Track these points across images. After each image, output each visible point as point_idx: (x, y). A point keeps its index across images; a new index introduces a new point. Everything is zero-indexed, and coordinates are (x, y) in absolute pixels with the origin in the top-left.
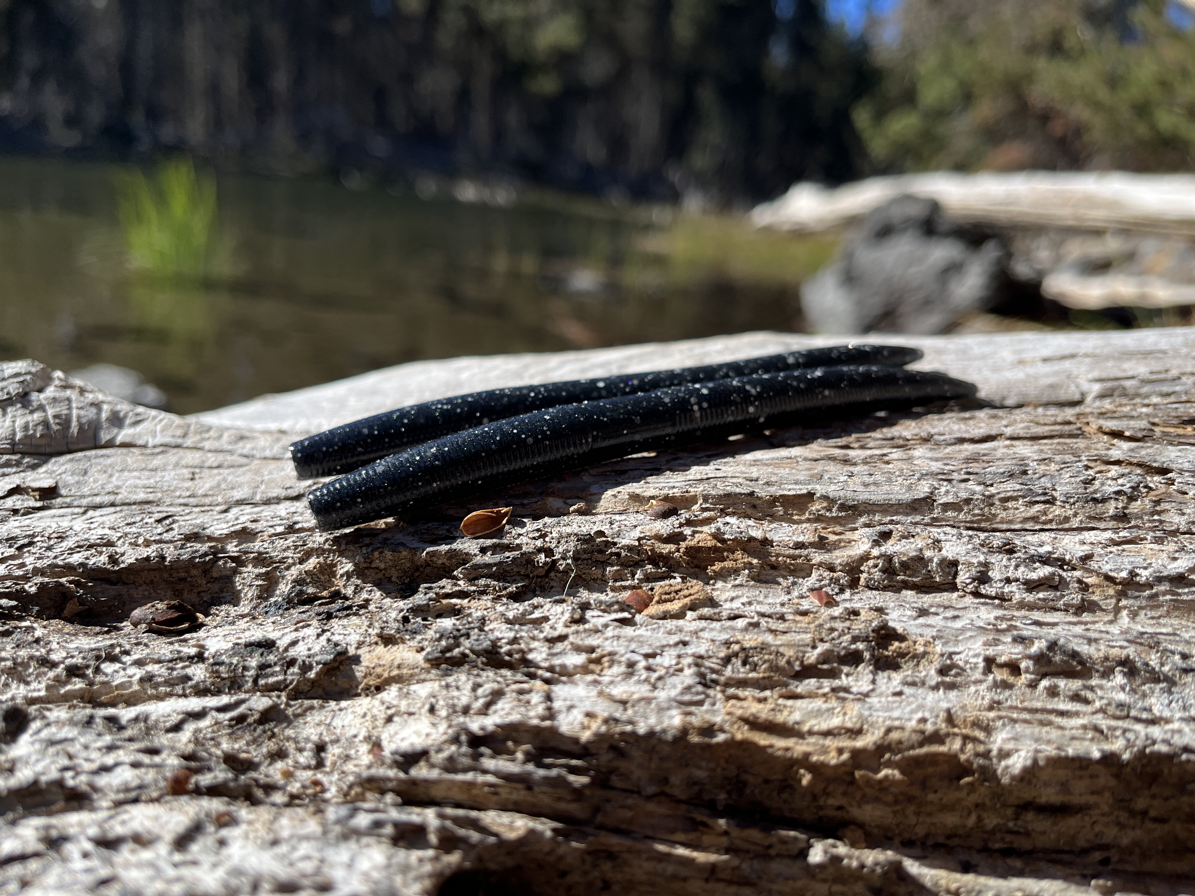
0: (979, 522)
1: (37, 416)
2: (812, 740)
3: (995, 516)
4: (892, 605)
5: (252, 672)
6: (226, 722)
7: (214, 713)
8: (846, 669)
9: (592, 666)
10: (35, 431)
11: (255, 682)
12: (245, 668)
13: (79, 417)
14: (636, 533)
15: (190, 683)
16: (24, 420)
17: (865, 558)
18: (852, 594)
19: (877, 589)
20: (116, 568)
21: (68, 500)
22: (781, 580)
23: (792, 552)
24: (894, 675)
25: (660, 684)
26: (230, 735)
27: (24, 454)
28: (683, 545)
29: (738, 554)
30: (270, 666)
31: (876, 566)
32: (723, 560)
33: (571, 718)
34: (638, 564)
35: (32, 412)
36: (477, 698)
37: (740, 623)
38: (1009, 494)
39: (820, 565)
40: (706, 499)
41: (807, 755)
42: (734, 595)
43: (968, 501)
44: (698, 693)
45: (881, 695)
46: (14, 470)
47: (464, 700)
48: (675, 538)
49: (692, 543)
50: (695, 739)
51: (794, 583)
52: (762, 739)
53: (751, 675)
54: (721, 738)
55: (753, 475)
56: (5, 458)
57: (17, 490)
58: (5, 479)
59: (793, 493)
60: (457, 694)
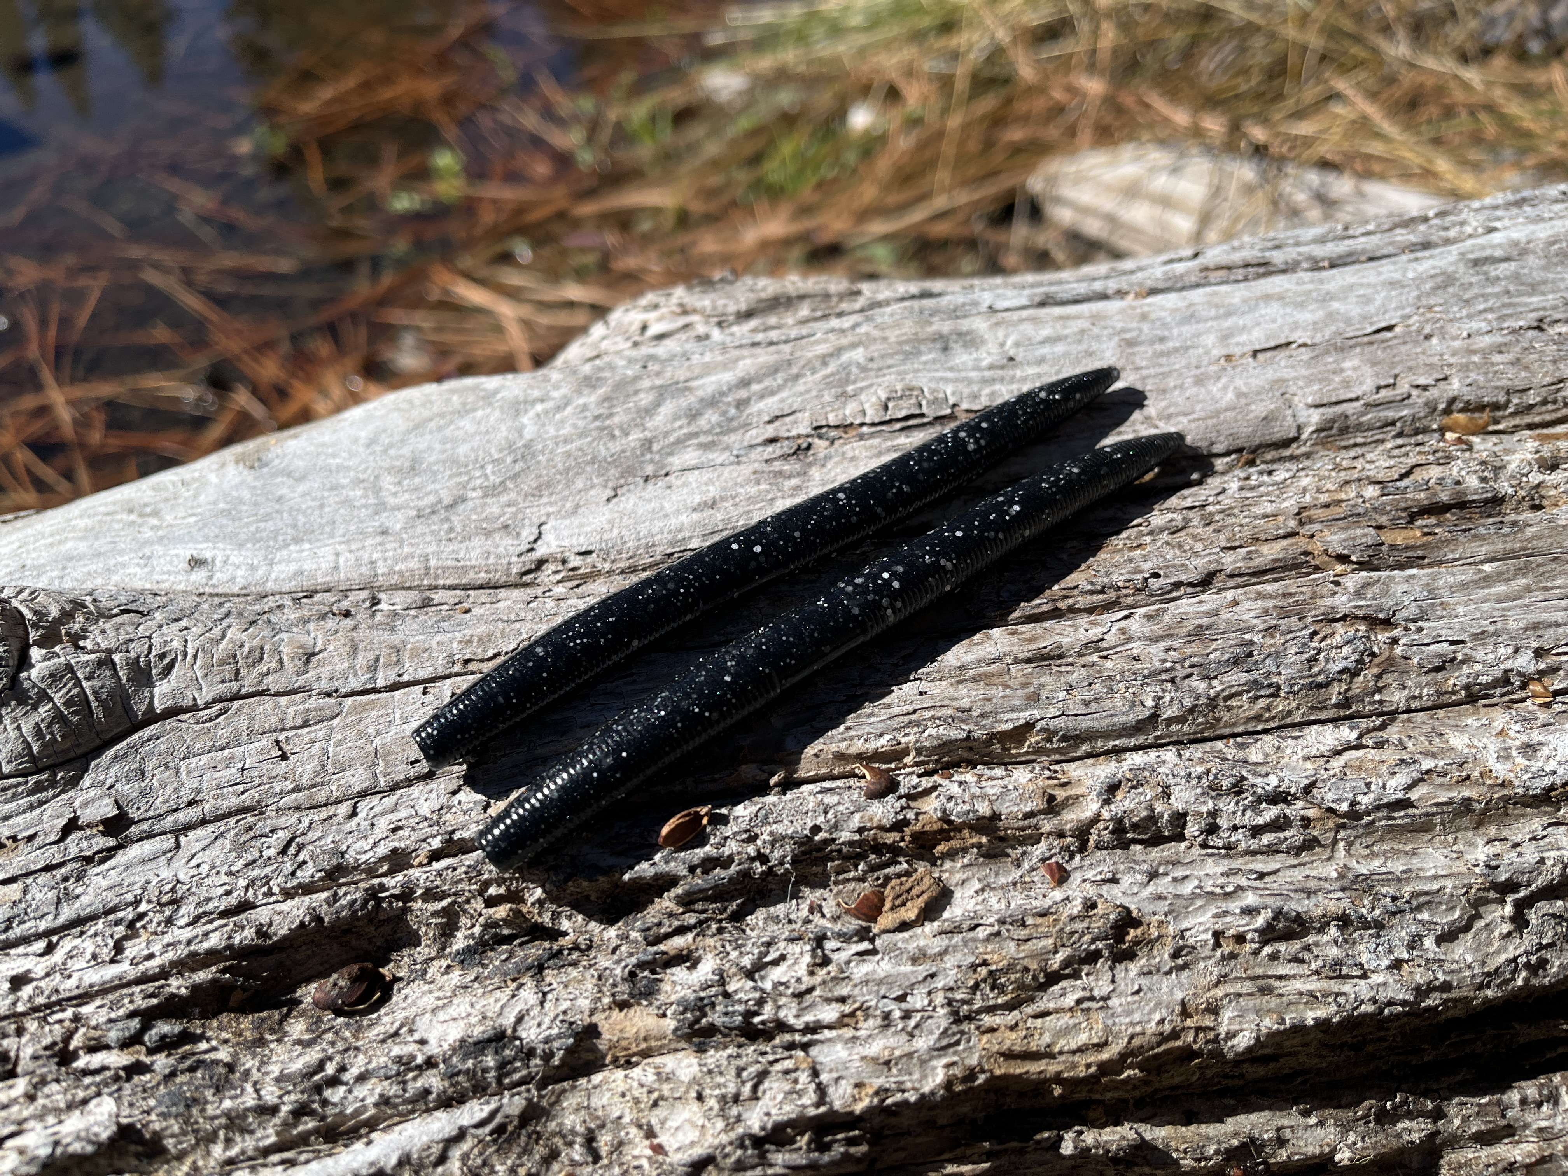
0: (1202, 731)
1: (44, 710)
2: (1062, 1058)
3: (1218, 720)
4: (1122, 867)
5: (493, 1074)
6: (488, 1138)
7: (472, 1131)
8: (1086, 969)
9: (846, 1020)
10: (52, 733)
11: (499, 1082)
12: (485, 1070)
13: (95, 693)
14: (855, 823)
15: (432, 1097)
16: (31, 724)
17: (1096, 819)
18: (1082, 859)
19: (1106, 848)
20: (269, 942)
21: (145, 826)
22: (1009, 851)
24: (1131, 966)
25: (917, 1032)
26: (497, 1151)
27: (53, 768)
28: (908, 831)
29: (966, 833)
30: (510, 1062)
31: (1106, 828)
32: (949, 839)
33: (841, 1091)
34: (859, 857)
35: (35, 708)
36: (744, 1083)
37: (981, 933)
38: (1234, 690)
39: (1049, 834)
40: (920, 752)
41: (1059, 1073)
42: (964, 877)
43: (1192, 710)
44: (954, 1034)
45: (1120, 995)
46: (50, 793)
47: (731, 1089)
48: (898, 825)
49: (917, 828)
50: (959, 1088)
51: (1024, 853)
52: (1018, 1068)
53: (1000, 999)
54: (982, 1078)
55: (965, 703)
56: (32, 780)
57: (71, 826)
58: (49, 810)
59: (1010, 726)
60: (721, 1080)
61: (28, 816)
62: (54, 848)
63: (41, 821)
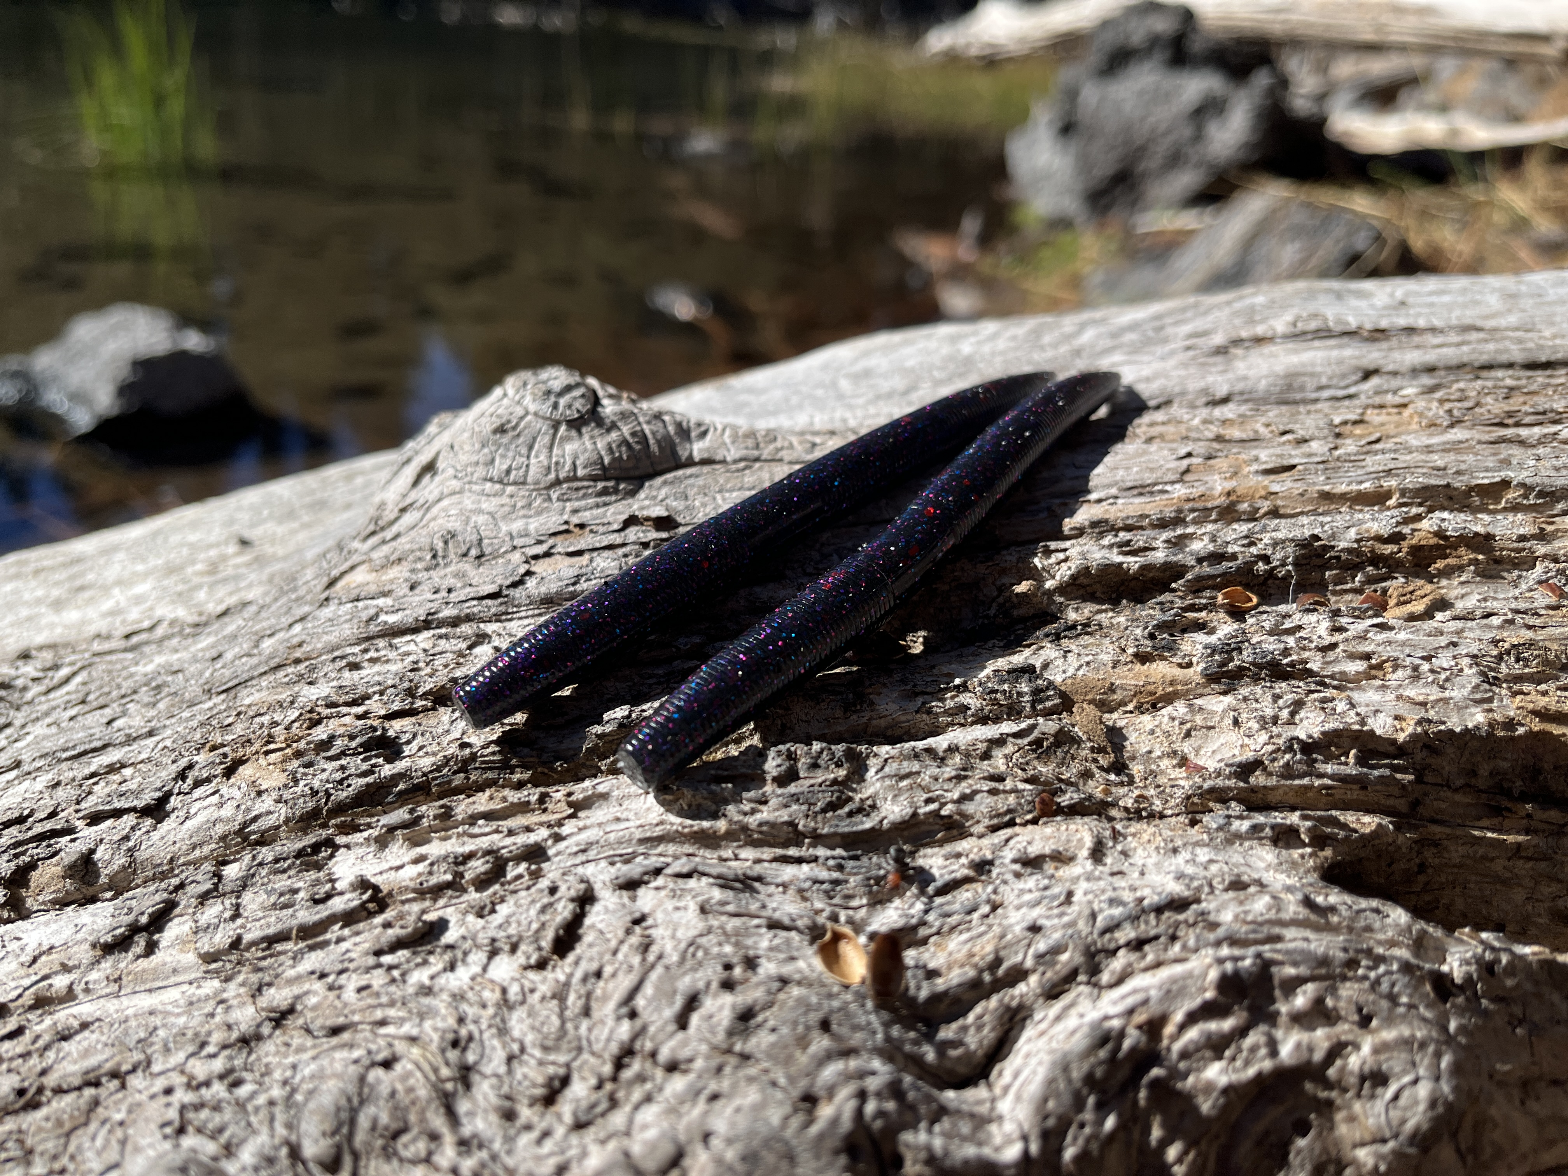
1: (614, 435)
5: (1027, 698)
6: (1028, 748)
7: (1011, 739)
9: (1373, 672)
10: (620, 452)
11: (1033, 707)
12: (1020, 694)
13: (654, 433)
14: (1352, 534)
15: (969, 712)
16: (605, 441)
23: (1516, 545)
25: (1447, 685)
27: (618, 480)
28: (1405, 544)
29: (1462, 551)
30: (1042, 691)
32: (1446, 557)
33: (1380, 721)
34: (1357, 567)
35: (609, 431)
36: (1281, 709)
37: (1495, 621)
39: (1545, 557)
40: (1403, 492)
42: (1464, 591)
44: (1486, 691)
46: (613, 498)
47: (1269, 712)
48: (1396, 538)
49: (1414, 542)
50: (1501, 734)
51: (1520, 577)
52: (1554, 729)
53: (1526, 670)
54: (1521, 730)
55: (1440, 463)
56: (600, 485)
57: (631, 521)
58: (611, 509)
59: (1486, 481)
60: (1258, 706)
61: (595, 512)
62: (616, 535)
63: (604, 515)
